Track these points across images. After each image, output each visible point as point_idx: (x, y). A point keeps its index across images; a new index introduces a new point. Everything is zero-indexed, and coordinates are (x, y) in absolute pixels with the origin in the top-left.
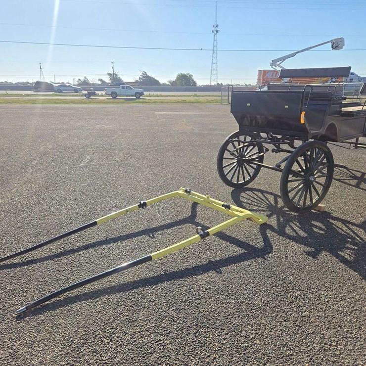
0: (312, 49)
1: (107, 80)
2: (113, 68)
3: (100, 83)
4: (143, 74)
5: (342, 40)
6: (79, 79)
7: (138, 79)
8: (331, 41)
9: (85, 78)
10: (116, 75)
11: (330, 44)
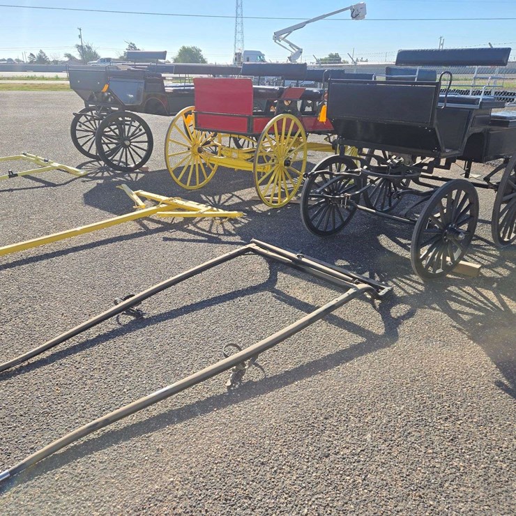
0: (326, 18)
1: (77, 55)
2: (80, 37)
3: (67, 59)
4: (131, 47)
5: (363, 7)
6: (31, 54)
7: (123, 55)
8: (351, 8)
9: (41, 52)
10: (89, 48)
11: (349, 12)
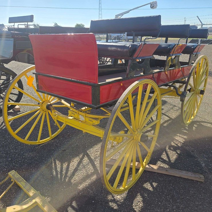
5: (156, 3)
8: (150, 3)
